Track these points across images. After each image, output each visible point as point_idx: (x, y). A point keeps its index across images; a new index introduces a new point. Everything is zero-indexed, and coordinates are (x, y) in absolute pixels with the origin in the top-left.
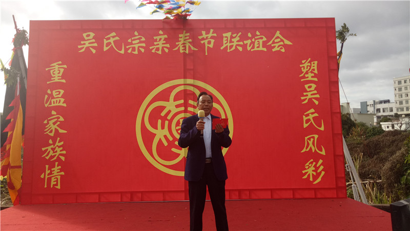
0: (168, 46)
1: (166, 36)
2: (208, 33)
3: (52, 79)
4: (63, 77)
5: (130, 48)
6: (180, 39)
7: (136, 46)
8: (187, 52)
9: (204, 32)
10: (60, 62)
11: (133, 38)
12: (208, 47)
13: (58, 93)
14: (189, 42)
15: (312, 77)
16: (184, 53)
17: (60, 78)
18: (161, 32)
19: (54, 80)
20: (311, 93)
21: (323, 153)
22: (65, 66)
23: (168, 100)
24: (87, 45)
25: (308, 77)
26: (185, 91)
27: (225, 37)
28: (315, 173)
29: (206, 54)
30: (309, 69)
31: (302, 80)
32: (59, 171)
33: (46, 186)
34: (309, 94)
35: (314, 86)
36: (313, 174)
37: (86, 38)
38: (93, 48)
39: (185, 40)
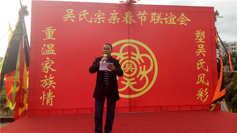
0: (119, 19)
1: (117, 13)
2: (142, 12)
3: (47, 37)
4: (53, 36)
5: (95, 19)
6: (126, 15)
7: (99, 19)
8: (130, 23)
9: (140, 12)
10: (52, 27)
11: (97, 14)
12: (143, 20)
13: (50, 46)
14: (132, 18)
15: (202, 40)
16: (128, 24)
17: (52, 37)
18: (114, 11)
19: (48, 38)
20: (201, 50)
21: (208, 84)
22: (55, 30)
23: (119, 52)
24: (69, 17)
25: (199, 41)
26: (129, 47)
27: (153, 15)
28: (203, 96)
29: (142, 25)
30: (200, 36)
31: (196, 42)
32: (51, 95)
33: (43, 105)
34: (200, 50)
35: (203, 46)
36: (202, 96)
37: (68, 13)
38: (73, 18)
39: (129, 16)
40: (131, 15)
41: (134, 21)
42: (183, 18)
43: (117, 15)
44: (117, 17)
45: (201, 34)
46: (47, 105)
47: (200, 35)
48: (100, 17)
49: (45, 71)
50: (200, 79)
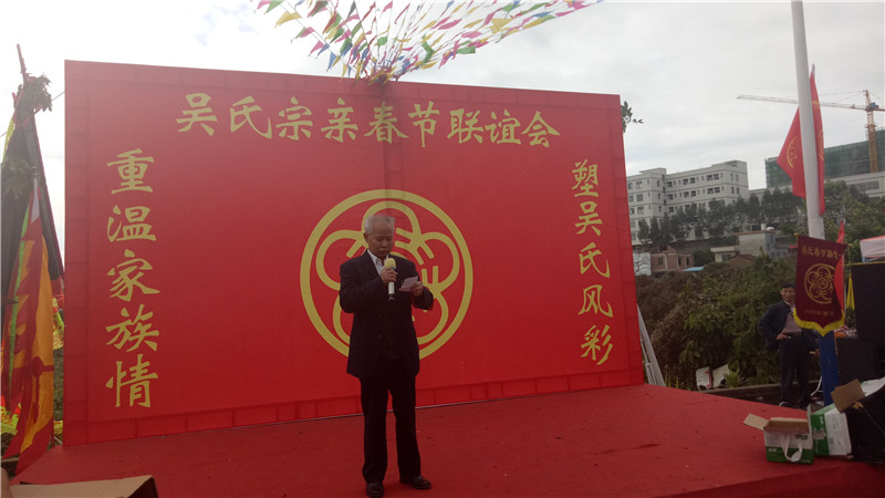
0: (355, 127)
2: (424, 108)
3: (122, 184)
4: (146, 181)
5: (282, 128)
6: (376, 117)
7: (296, 125)
8: (390, 140)
9: (417, 107)
10: (139, 151)
11: (288, 110)
12: (426, 133)
13: (136, 213)
14: (393, 123)
15: (591, 190)
16: (385, 141)
17: (141, 182)
18: (341, 101)
19: (127, 186)
20: (589, 218)
21: (610, 314)
22: (151, 159)
23: (358, 228)
24: (196, 118)
25: (584, 191)
26: (388, 211)
27: (455, 117)
28: (599, 348)
29: (424, 146)
30: (586, 178)
31: (576, 195)
32: (146, 371)
33: (118, 405)
34: (587, 218)
36: (596, 349)
37: (193, 105)
38: (209, 123)
39: (385, 118)
40: (390, 114)
41: (399, 134)
42: (539, 127)
43: (349, 115)
44: (348, 120)
45: (587, 173)
46: (132, 404)
47: (586, 175)
48: (296, 121)
49: (122, 294)
50: (588, 301)
